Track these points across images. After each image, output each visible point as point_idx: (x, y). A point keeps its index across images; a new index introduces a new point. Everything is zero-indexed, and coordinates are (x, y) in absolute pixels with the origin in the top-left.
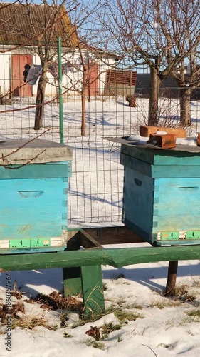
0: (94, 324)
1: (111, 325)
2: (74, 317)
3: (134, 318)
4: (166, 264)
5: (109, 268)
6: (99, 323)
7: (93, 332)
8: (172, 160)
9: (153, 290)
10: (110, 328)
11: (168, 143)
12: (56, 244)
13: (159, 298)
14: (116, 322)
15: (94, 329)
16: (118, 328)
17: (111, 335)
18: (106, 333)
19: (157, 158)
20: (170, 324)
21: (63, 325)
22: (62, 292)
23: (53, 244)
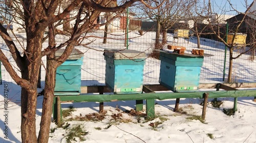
0: (152, 122)
1: (158, 122)
2: (143, 119)
3: (166, 120)
4: (175, 99)
5: (157, 100)
6: (154, 121)
7: (152, 125)
8: (183, 59)
9: (170, 109)
10: (158, 123)
11: (182, 52)
12: (138, 90)
13: (173, 113)
14: (160, 121)
15: (151, 123)
16: (161, 123)
17: (158, 126)
18: (157, 125)
19: (178, 58)
20: (181, 122)
21: (139, 122)
22: (135, 109)
23: (137, 91)
